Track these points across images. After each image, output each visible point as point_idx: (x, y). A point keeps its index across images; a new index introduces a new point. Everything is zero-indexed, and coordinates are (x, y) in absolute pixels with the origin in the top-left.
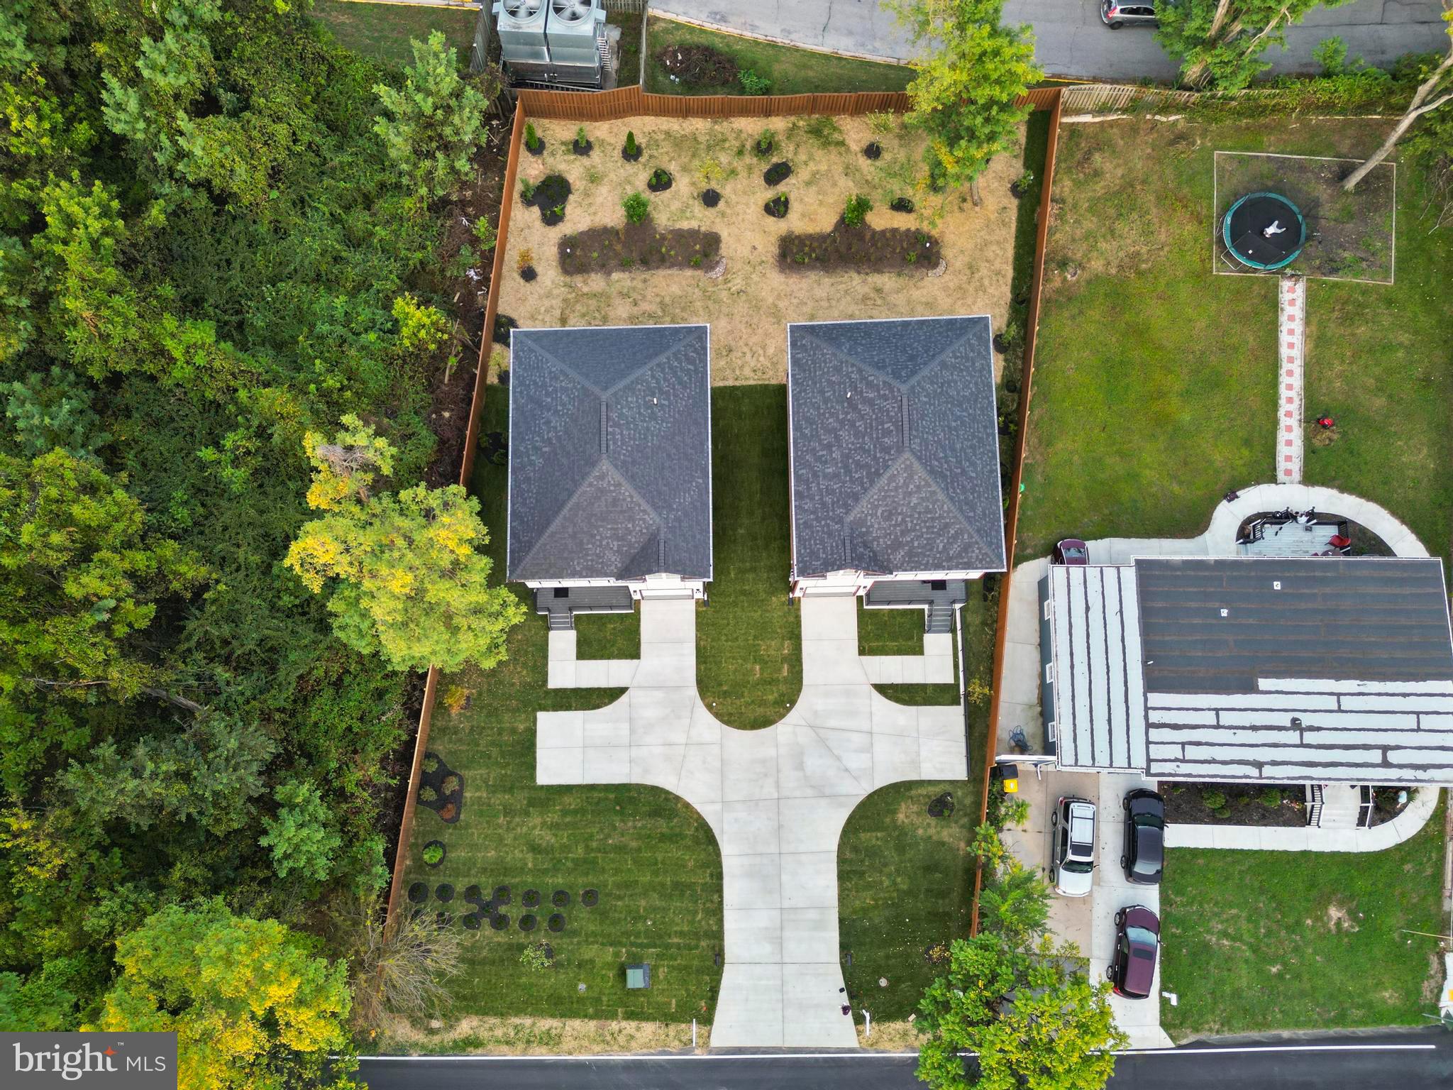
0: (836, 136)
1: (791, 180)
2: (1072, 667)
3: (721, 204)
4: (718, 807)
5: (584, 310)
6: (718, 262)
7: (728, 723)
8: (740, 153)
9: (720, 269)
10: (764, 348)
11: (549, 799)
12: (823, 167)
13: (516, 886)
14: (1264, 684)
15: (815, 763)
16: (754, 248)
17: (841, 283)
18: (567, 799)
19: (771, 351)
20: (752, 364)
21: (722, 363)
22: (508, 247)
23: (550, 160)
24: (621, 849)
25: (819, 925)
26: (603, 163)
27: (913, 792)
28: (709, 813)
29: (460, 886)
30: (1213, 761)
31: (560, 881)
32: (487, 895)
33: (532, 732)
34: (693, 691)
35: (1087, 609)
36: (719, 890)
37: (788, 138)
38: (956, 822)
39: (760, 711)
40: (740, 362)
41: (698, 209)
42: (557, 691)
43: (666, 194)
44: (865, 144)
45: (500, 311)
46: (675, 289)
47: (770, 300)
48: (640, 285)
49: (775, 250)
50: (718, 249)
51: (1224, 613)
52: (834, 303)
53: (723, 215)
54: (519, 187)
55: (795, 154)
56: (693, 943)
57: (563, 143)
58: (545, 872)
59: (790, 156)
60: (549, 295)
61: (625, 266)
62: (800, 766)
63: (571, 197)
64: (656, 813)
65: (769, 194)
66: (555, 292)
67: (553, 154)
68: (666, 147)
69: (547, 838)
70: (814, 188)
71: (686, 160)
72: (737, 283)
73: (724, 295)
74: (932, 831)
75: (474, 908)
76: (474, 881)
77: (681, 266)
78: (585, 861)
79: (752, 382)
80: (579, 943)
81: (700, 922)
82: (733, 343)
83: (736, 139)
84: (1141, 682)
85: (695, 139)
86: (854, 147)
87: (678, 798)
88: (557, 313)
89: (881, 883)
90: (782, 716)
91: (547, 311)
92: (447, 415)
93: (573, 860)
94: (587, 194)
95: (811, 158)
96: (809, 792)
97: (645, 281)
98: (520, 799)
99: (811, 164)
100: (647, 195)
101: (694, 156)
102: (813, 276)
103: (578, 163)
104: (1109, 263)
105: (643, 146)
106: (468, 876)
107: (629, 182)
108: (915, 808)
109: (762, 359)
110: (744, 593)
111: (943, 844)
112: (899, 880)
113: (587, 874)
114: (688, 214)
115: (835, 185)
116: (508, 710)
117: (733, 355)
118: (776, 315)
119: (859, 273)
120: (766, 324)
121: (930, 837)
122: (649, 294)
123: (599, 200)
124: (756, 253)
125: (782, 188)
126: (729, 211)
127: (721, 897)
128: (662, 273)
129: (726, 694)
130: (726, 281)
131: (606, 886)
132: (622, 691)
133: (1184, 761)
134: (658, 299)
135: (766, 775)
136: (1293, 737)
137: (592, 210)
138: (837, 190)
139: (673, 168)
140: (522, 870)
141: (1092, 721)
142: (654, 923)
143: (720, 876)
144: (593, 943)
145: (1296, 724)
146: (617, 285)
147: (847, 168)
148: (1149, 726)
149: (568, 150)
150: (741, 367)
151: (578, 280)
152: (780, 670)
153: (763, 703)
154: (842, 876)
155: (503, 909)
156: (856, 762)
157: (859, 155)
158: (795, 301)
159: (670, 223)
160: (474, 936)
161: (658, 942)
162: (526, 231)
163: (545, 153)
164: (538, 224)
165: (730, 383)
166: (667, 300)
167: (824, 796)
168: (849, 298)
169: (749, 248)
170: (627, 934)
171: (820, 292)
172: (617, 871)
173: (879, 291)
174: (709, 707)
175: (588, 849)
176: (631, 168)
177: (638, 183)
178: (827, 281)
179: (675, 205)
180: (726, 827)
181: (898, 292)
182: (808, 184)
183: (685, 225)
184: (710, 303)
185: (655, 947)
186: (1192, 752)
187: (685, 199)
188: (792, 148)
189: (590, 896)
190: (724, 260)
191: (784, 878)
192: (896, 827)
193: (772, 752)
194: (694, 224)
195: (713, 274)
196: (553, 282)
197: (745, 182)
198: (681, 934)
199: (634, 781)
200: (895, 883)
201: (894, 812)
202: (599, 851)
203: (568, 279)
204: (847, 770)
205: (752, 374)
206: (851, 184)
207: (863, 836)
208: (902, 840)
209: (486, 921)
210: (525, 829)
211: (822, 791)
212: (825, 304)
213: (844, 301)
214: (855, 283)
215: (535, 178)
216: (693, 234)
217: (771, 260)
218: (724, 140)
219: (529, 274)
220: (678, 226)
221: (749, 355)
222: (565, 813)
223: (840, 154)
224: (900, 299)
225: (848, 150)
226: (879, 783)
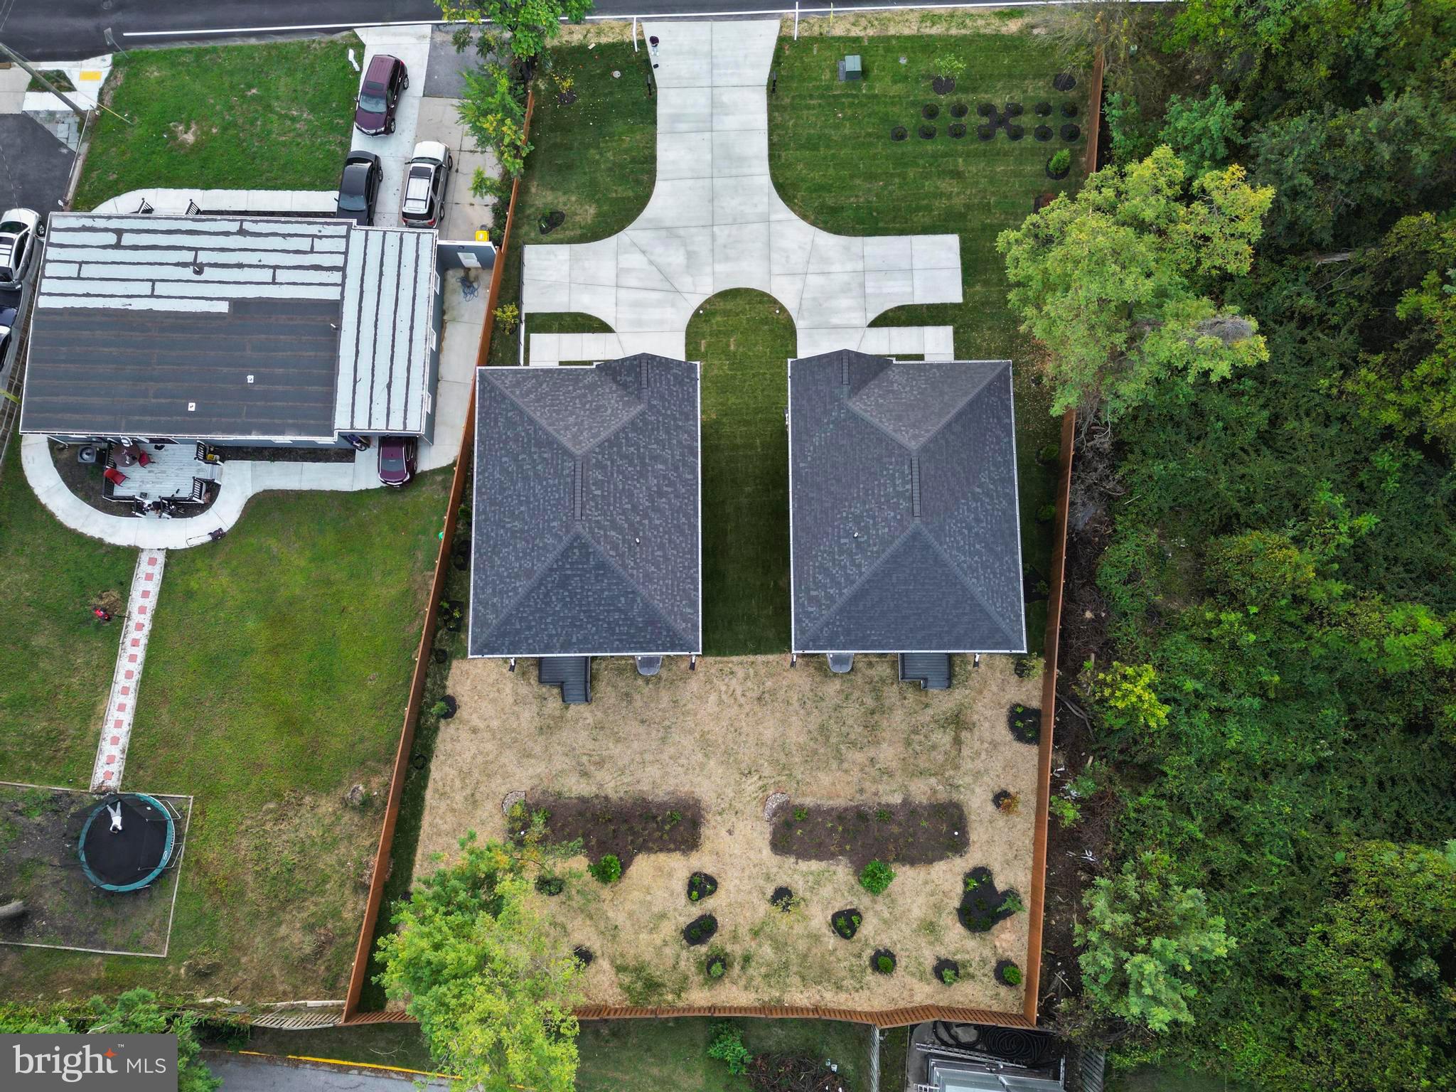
0: (626, 979)
1: (685, 921)
2: (412, 328)
3: (770, 892)
4: (773, 217)
5: (934, 754)
6: (774, 815)
7: (763, 294)
8: (747, 959)
9: (772, 805)
10: (720, 702)
11: (945, 220)
12: (643, 936)
13: (972, 142)
14: (223, 307)
15: (674, 258)
16: (730, 832)
17: (628, 784)
18: (927, 220)
19: (713, 698)
20: (734, 681)
21: (769, 684)
22: (1031, 833)
23: (987, 953)
24: (871, 177)
25: (676, 118)
26: (919, 948)
27: (579, 232)
28: (783, 212)
29: (1029, 140)
30: (284, 236)
31: (929, 148)
32: (1001, 133)
33: (966, 282)
34: (800, 324)
35: (389, 386)
36: (771, 145)
37: (686, 978)
38: (538, 209)
39: (730, 305)
40: (749, 684)
41: (799, 886)
42: (943, 323)
43: (839, 905)
44: (593, 968)
45: (1034, 749)
46: (825, 779)
47: (712, 763)
48: (867, 785)
49: (706, 831)
50: (774, 834)
51: (250, 379)
52: (638, 758)
53: (768, 878)
54: (1024, 916)
55: (678, 956)
56: (797, 101)
57: (972, 977)
58: (945, 155)
59: (684, 954)
60: (977, 775)
61: (886, 814)
62: (690, 255)
63: (956, 903)
64: (835, 210)
65: (710, 904)
66: (968, 779)
67: (984, 961)
68: (841, 969)
69: (946, 185)
70: (655, 910)
71: (814, 951)
72: (751, 785)
73: (767, 770)
74: (562, 199)
75: (1013, 121)
76: (1016, 144)
77: (817, 810)
78: (906, 165)
79: (735, 659)
80: (908, 96)
81: (791, 118)
82: (757, 708)
83: (751, 979)
84: (345, 310)
85: (803, 978)
86: (604, 964)
87: (814, 224)
88: (966, 752)
89: (614, 155)
90: (708, 301)
91: (978, 754)
92: (1088, 615)
93: (918, 166)
94: (938, 908)
95: (659, 951)
96: (682, 232)
97: (861, 791)
98: (975, 221)
99: (659, 942)
100: (862, 901)
101: (805, 956)
102: (660, 794)
103: (952, 948)
104: (312, 808)
105: (869, 970)
106: (1022, 150)
107: (885, 922)
108: (578, 218)
109: (723, 688)
110: (747, 423)
111: (552, 189)
112: (597, 157)
113: (903, 154)
114: (811, 878)
115: (631, 915)
116: (993, 303)
117: (756, 694)
118: (705, 743)
119: (606, 798)
120: (717, 731)
121: (565, 193)
122: (856, 774)
123: (921, 900)
124: (728, 826)
125: (696, 911)
126: (761, 882)
127: (770, 140)
128: (840, 802)
129: (765, 321)
130: (764, 788)
131: (885, 144)
132: (875, 323)
133: (313, 236)
134: (845, 766)
135: (725, 246)
136: (203, 257)
137: (929, 888)
138: (628, 906)
139: (831, 941)
140: (968, 155)
141: (399, 275)
142: (835, 115)
143: (771, 157)
144: (894, 97)
145: (199, 269)
146: (895, 787)
147: (614, 937)
148: (343, 269)
149: (964, 967)
150: (746, 678)
151: (943, 795)
152: (709, 345)
153: (726, 313)
154: (652, 159)
155: (985, 121)
156: (635, 260)
157: (599, 953)
158: (683, 761)
159: (833, 868)
160: (1012, 98)
161: (832, 100)
162: (1010, 856)
163: (994, 964)
164: (996, 867)
165: (760, 658)
166: (834, 765)
167: (667, 228)
168: (620, 764)
169: (736, 832)
170: (862, 105)
171: (653, 771)
172: (874, 157)
173: (585, 774)
174: (783, 309)
175: (903, 176)
176: (885, 941)
177: (875, 921)
178: (645, 787)
179: (826, 891)
180: (766, 199)
181: (562, 771)
182: (663, 916)
183: (814, 865)
184: (783, 759)
185: (834, 96)
186: (304, 244)
187: (815, 899)
188: (682, 964)
189: (899, 136)
190: (766, 816)
191: (709, 157)
192: (597, 201)
193: (719, 268)
194: (804, 866)
195: (781, 799)
196: (973, 791)
197: (740, 920)
198: (808, 107)
199: (860, 239)
200: (601, 154)
201: (597, 215)
202: (892, 175)
203: (955, 796)
204: (644, 252)
205: (735, 669)
206: (611, 914)
207: (631, 194)
208: (592, 192)
209: (1001, 110)
210: (968, 192)
211: (670, 233)
212: (648, 757)
213: (626, 762)
214: (612, 784)
215: (1004, 929)
216: (803, 855)
217: (709, 817)
218: (766, 976)
219: (1002, 799)
220: (823, 864)
221: (739, 692)
222: (928, 208)
223: (622, 955)
224: (560, 762)
225: (612, 962)
226: (611, 241)
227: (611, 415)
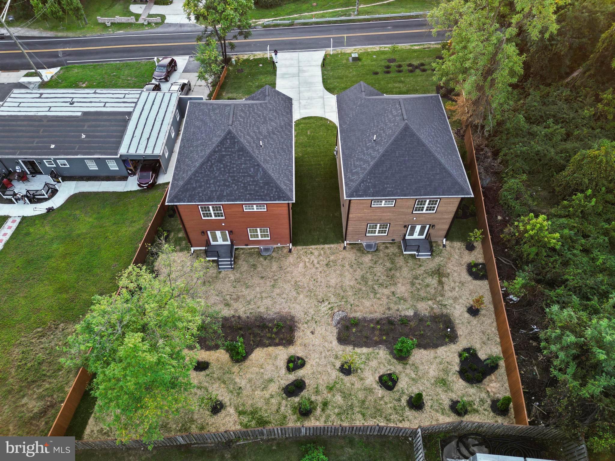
0: (245, 419)
1: (284, 383)
2: (163, 121)
3: (338, 365)
4: (325, 97)
5: (428, 289)
6: (338, 323)
7: (322, 118)
8: (325, 404)
9: (337, 318)
10: (305, 267)
12: (258, 393)
13: (407, 73)
14: (79, 114)
16: (312, 333)
17: (252, 309)
19: (301, 265)
20: (313, 257)
21: (332, 258)
22: (495, 324)
23: (483, 395)
25: (284, 74)
26: (438, 395)
28: (329, 95)
29: (429, 72)
31: (389, 76)
32: (418, 71)
35: (149, 138)
37: (285, 417)
40: (321, 258)
41: (358, 362)
43: (383, 371)
44: (223, 413)
45: (486, 282)
46: (367, 303)
47: (301, 296)
48: (392, 305)
49: (297, 334)
50: (339, 333)
51: (84, 136)
52: (259, 296)
53: (337, 357)
54: (502, 369)
55: (280, 404)
56: (333, 68)
57: (477, 411)
58: (396, 77)
59: (284, 402)
60: (455, 299)
61: (404, 321)
63: (458, 369)
66: (451, 301)
67: (482, 401)
68: (388, 409)
70: (266, 377)
71: (370, 398)
72: (324, 308)
73: (333, 299)
75: (422, 68)
76: (424, 73)
77: (364, 319)
79: (313, 247)
80: (378, 64)
81: (331, 72)
82: (326, 269)
83: (329, 416)
85: (363, 415)
86: (231, 410)
88: (446, 288)
89: (258, 83)
90: (298, 120)
91: (454, 289)
92: (499, 218)
93: (385, 80)
94: (446, 371)
95: (267, 402)
97: (389, 309)
99: (267, 396)
100: (396, 368)
101: (363, 402)
102: (271, 314)
103: (459, 393)
105: (407, 409)
106: (427, 74)
107: (413, 379)
109: (307, 260)
110: (316, 157)
111: (232, 93)
112: (251, 84)
113: (378, 78)
114: (363, 357)
115: (250, 381)
117: (325, 263)
118: (297, 287)
119: (239, 317)
120: (304, 281)
122: (385, 301)
123: (434, 367)
124: (312, 329)
125: (292, 377)
126: (333, 360)
127: (323, 78)
128: (377, 315)
129: (323, 125)
130: (331, 308)
131: (370, 76)
133: (126, 94)
134: (378, 296)
135: (305, 105)
136: (75, 100)
137: (438, 360)
138: (248, 376)
139: (380, 392)
140: (405, 77)
141: (161, 105)
142: (349, 70)
143: (324, 82)
144: (372, 65)
145: (72, 103)
146: (408, 306)
147: (239, 394)
148: (136, 103)
149: (471, 405)
150: (320, 255)
151: (437, 310)
152: (298, 133)
153: (306, 123)
154: (274, 84)
155: (410, 68)
157: (228, 404)
158: (284, 296)
159: (377, 351)
160: (420, 62)
162: (485, 339)
163: (489, 402)
164: (477, 346)
165: (326, 246)
166: (372, 295)
168: (248, 299)
169: (316, 332)
170: (359, 67)
171: (268, 302)
172: (366, 79)
173: (227, 305)
174: (330, 121)
176: (415, 390)
177: (407, 379)
178: (262, 310)
179: (374, 363)
180: (322, 92)
181: (215, 303)
182: (271, 380)
183: (365, 350)
184: (342, 294)
185: (348, 66)
186: (121, 96)
187: (367, 368)
188: (283, 408)
189: (376, 74)
190: (334, 323)
191: (298, 83)
193: (302, 111)
194: (358, 350)
195: (342, 314)
196: (455, 308)
197: (321, 381)
198: (338, 69)
200: (253, 84)
202: (374, 83)
203: (445, 311)
205: (313, 251)
206: (237, 380)
208: (248, 93)
209: (416, 65)
212: (264, 295)
213: (252, 297)
214: (243, 309)
215: (491, 381)
216: (356, 345)
217: (300, 325)
218: (339, 414)
219: (473, 311)
220: (371, 350)
221: (316, 262)
223: (243, 405)
224: (213, 299)
225: (236, 409)
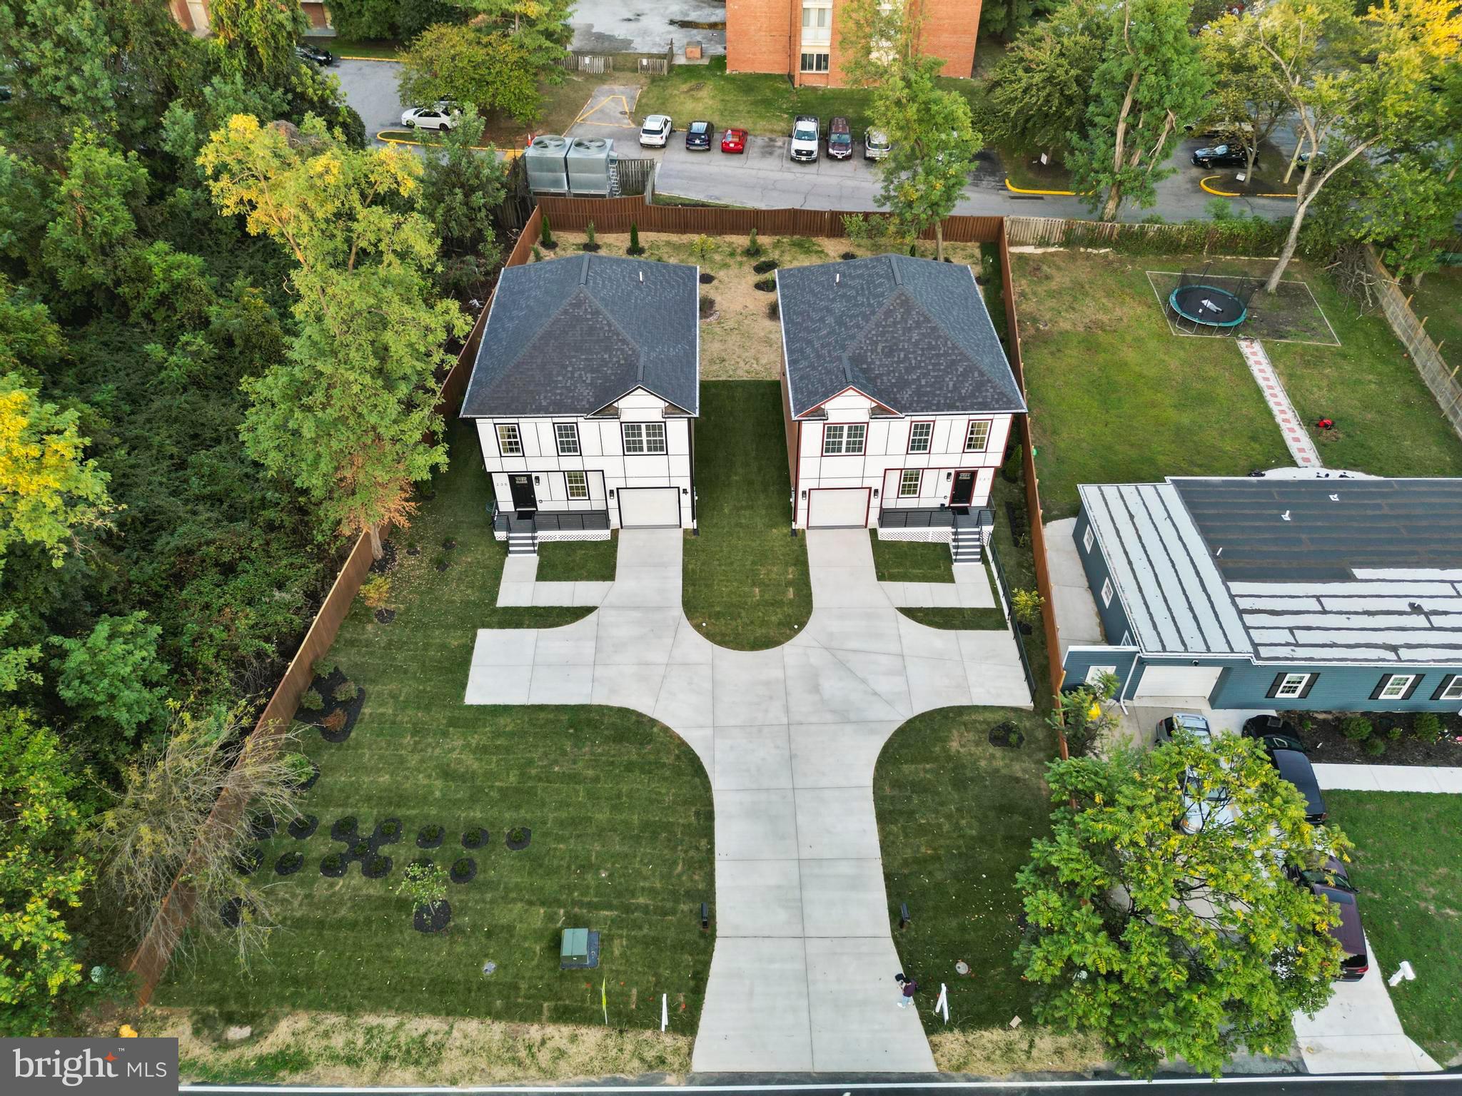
0: (816, 248)
1: (777, 271)
2: (1130, 563)
3: (715, 282)
4: (708, 732)
6: (713, 313)
7: (720, 643)
8: (732, 254)
9: (714, 318)
10: (757, 360)
11: (477, 719)
13: (410, 819)
14: (1359, 573)
15: (832, 685)
16: (746, 306)
18: (502, 721)
19: (762, 361)
20: (746, 369)
21: (716, 367)
23: (561, 253)
24: (573, 778)
25: (855, 884)
27: (966, 718)
28: (696, 740)
29: (329, 817)
31: (479, 815)
32: (366, 829)
33: (469, 650)
34: (678, 611)
35: (1132, 517)
36: (709, 833)
37: (774, 248)
38: (1029, 756)
39: (760, 632)
40: (733, 367)
42: (506, 609)
44: (841, 252)
47: (761, 334)
50: (713, 306)
51: (1287, 516)
53: (717, 288)
55: (781, 256)
56: (669, 905)
57: (574, 244)
58: (456, 803)
59: (777, 257)
62: (816, 689)
64: (620, 736)
65: (758, 278)
67: (565, 250)
68: (666, 249)
69: (471, 762)
72: (731, 324)
73: (717, 330)
74: (999, 763)
75: (343, 846)
76: (349, 811)
78: (517, 790)
79: (745, 379)
80: (492, 902)
81: (679, 876)
82: (727, 356)
83: (729, 246)
84: (1216, 573)
85: (692, 246)
86: (832, 254)
87: (653, 722)
89: (940, 826)
90: (789, 638)
93: (500, 789)
95: (794, 258)
96: (829, 717)
98: (440, 717)
104: (1075, 325)
105: (646, 247)
106: (345, 805)
108: (971, 736)
109: (755, 366)
111: (1017, 780)
112: (963, 822)
113: (518, 807)
116: (441, 626)
117: (727, 362)
121: (997, 771)
124: (748, 309)
125: (770, 275)
126: (722, 286)
127: (711, 842)
129: (718, 615)
130: (722, 323)
131: (545, 823)
132: (588, 610)
133: (1297, 645)
135: (771, 698)
136: (1420, 621)
140: (424, 800)
141: (1169, 609)
142: (611, 876)
143: (710, 816)
144: (514, 901)
145: (1416, 609)
148: (1241, 612)
149: (578, 248)
150: (734, 370)
152: (784, 593)
153: (764, 623)
154: (883, 817)
155: (385, 850)
156: (885, 685)
160: (332, 885)
161: (615, 902)
163: (560, 248)
165: (722, 378)
167: (849, 722)
169: (741, 306)
170: (570, 888)
172: (563, 804)
174: (698, 627)
175: (523, 775)
180: (718, 756)
185: (609, 907)
186: (1304, 637)
188: (778, 253)
190: (721, 313)
191: (799, 818)
192: (949, 758)
193: (778, 674)
195: (707, 320)
197: (737, 271)
198: (652, 892)
199: (596, 702)
200: (957, 827)
201: (945, 740)
202: (540, 779)
204: (875, 694)
205: (745, 374)
207: (906, 768)
208: (960, 775)
209: (355, 866)
210: (437, 751)
211: (845, 717)
218: (717, 247)
221: (742, 363)
222: (497, 734)
223: (820, 257)
225: (827, 255)
226: (919, 709)
227: (876, 343)
